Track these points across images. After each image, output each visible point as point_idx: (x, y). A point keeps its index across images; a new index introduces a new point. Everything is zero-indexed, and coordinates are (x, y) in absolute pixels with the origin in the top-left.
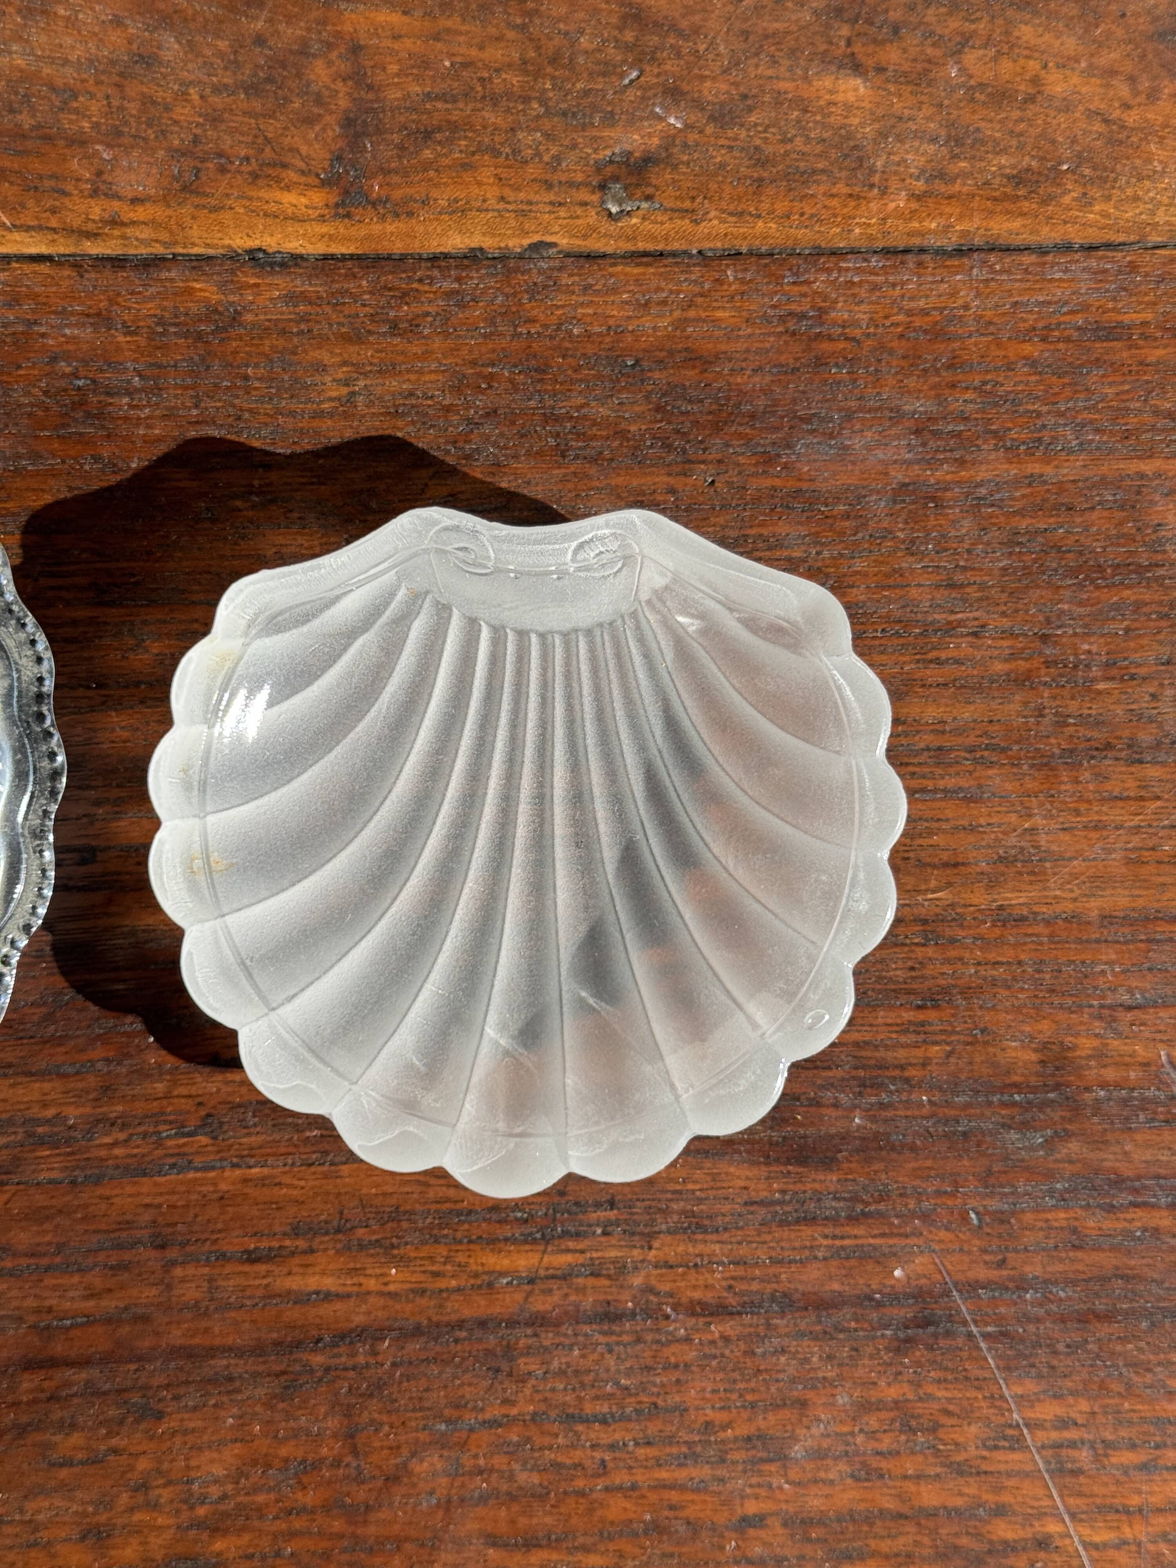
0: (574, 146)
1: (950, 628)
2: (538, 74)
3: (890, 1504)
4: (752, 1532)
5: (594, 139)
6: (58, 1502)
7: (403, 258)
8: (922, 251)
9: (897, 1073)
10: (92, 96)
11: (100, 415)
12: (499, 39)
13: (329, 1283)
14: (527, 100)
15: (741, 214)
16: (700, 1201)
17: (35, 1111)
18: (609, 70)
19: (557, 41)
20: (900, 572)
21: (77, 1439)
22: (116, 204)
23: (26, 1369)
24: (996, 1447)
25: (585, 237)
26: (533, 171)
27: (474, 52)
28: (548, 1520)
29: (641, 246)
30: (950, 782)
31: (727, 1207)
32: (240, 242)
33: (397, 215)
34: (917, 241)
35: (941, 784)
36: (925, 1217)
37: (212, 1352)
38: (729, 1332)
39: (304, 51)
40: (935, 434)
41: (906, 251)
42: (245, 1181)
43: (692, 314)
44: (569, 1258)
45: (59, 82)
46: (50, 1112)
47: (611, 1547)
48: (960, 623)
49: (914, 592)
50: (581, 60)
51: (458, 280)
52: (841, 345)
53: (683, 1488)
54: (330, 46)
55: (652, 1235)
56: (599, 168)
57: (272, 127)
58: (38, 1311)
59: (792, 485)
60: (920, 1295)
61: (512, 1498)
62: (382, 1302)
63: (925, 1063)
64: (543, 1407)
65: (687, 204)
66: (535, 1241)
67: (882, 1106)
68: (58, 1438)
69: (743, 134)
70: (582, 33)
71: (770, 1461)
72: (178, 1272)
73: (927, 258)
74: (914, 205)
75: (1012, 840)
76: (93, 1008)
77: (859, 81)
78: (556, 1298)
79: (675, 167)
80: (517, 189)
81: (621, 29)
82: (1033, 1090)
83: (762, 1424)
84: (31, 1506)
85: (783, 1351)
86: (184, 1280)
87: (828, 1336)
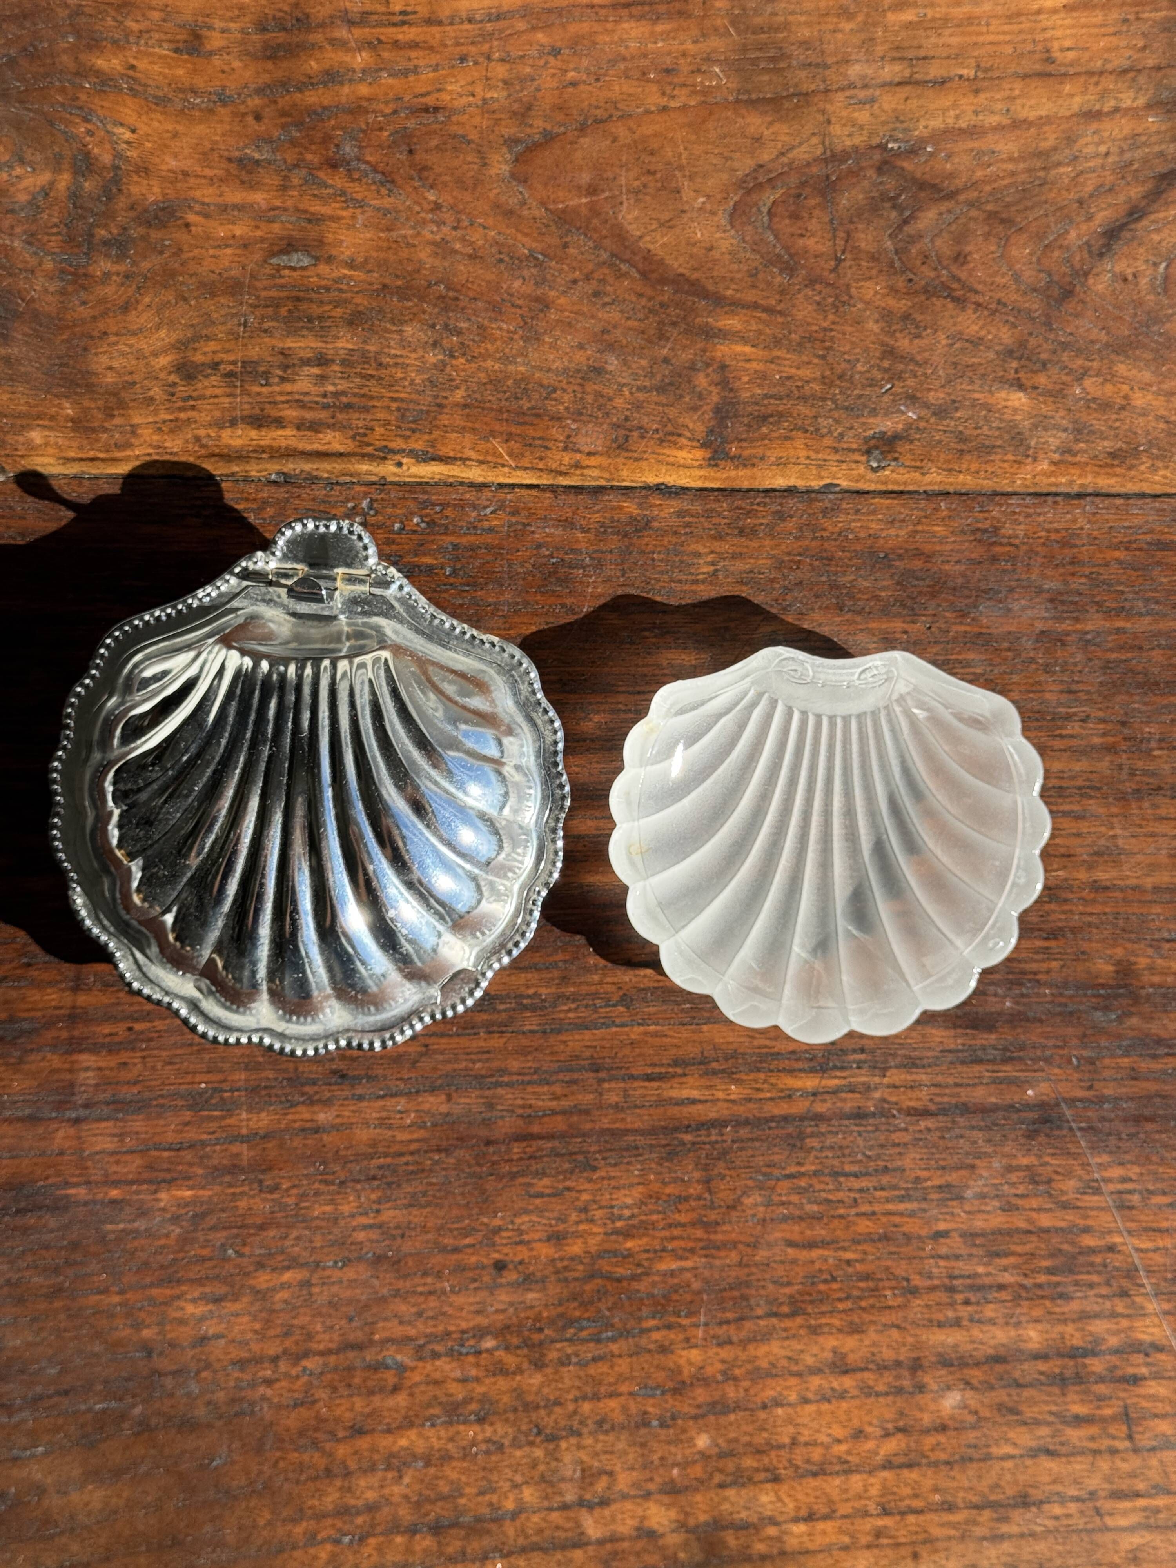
0: (851, 428)
1: (1068, 717)
2: (831, 385)
3: (1023, 1225)
4: (942, 1240)
5: (864, 424)
6: (535, 1218)
7: (749, 490)
8: (1056, 494)
9: (1031, 976)
10: (564, 391)
11: (566, 580)
12: (808, 363)
13: (695, 1094)
14: (824, 399)
15: (950, 470)
16: (915, 1049)
17: (523, 991)
18: (873, 383)
19: (844, 365)
20: (1039, 683)
21: (546, 1181)
22: (578, 456)
23: (516, 1140)
24: (1085, 1193)
25: (857, 481)
26: (827, 441)
27: (793, 371)
28: (823, 1232)
29: (891, 487)
30: (1066, 808)
31: (930, 1054)
32: (652, 479)
33: (745, 466)
34: (1053, 489)
35: (1061, 808)
36: (1046, 1060)
37: (626, 1132)
38: (930, 1125)
39: (692, 368)
40: (1063, 602)
41: (1048, 494)
42: (646, 1033)
43: (919, 528)
44: (837, 1081)
45: (545, 382)
46: (531, 991)
47: (860, 1248)
48: (1075, 714)
49: (1048, 696)
50: (857, 376)
51: (781, 504)
52: (1007, 549)
53: (901, 1214)
54: (708, 365)
55: (886, 1069)
56: (867, 440)
57: (672, 412)
58: (523, 1107)
59: (977, 630)
60: (1041, 1105)
61: (801, 1218)
62: (726, 1105)
63: (1048, 972)
64: (819, 1167)
65: (918, 464)
66: (816, 1071)
67: (1023, 995)
68: (535, 1181)
69: (953, 424)
70: (858, 360)
71: (952, 1199)
72: (606, 1085)
73: (1059, 499)
74: (1053, 468)
76: (557, 931)
77: (1021, 394)
78: (828, 1105)
79: (912, 442)
80: (818, 452)
81: (882, 359)
82: (1111, 987)
83: (949, 1179)
84: (518, 1221)
85: (962, 1137)
86: (609, 1090)
87: (988, 1128)
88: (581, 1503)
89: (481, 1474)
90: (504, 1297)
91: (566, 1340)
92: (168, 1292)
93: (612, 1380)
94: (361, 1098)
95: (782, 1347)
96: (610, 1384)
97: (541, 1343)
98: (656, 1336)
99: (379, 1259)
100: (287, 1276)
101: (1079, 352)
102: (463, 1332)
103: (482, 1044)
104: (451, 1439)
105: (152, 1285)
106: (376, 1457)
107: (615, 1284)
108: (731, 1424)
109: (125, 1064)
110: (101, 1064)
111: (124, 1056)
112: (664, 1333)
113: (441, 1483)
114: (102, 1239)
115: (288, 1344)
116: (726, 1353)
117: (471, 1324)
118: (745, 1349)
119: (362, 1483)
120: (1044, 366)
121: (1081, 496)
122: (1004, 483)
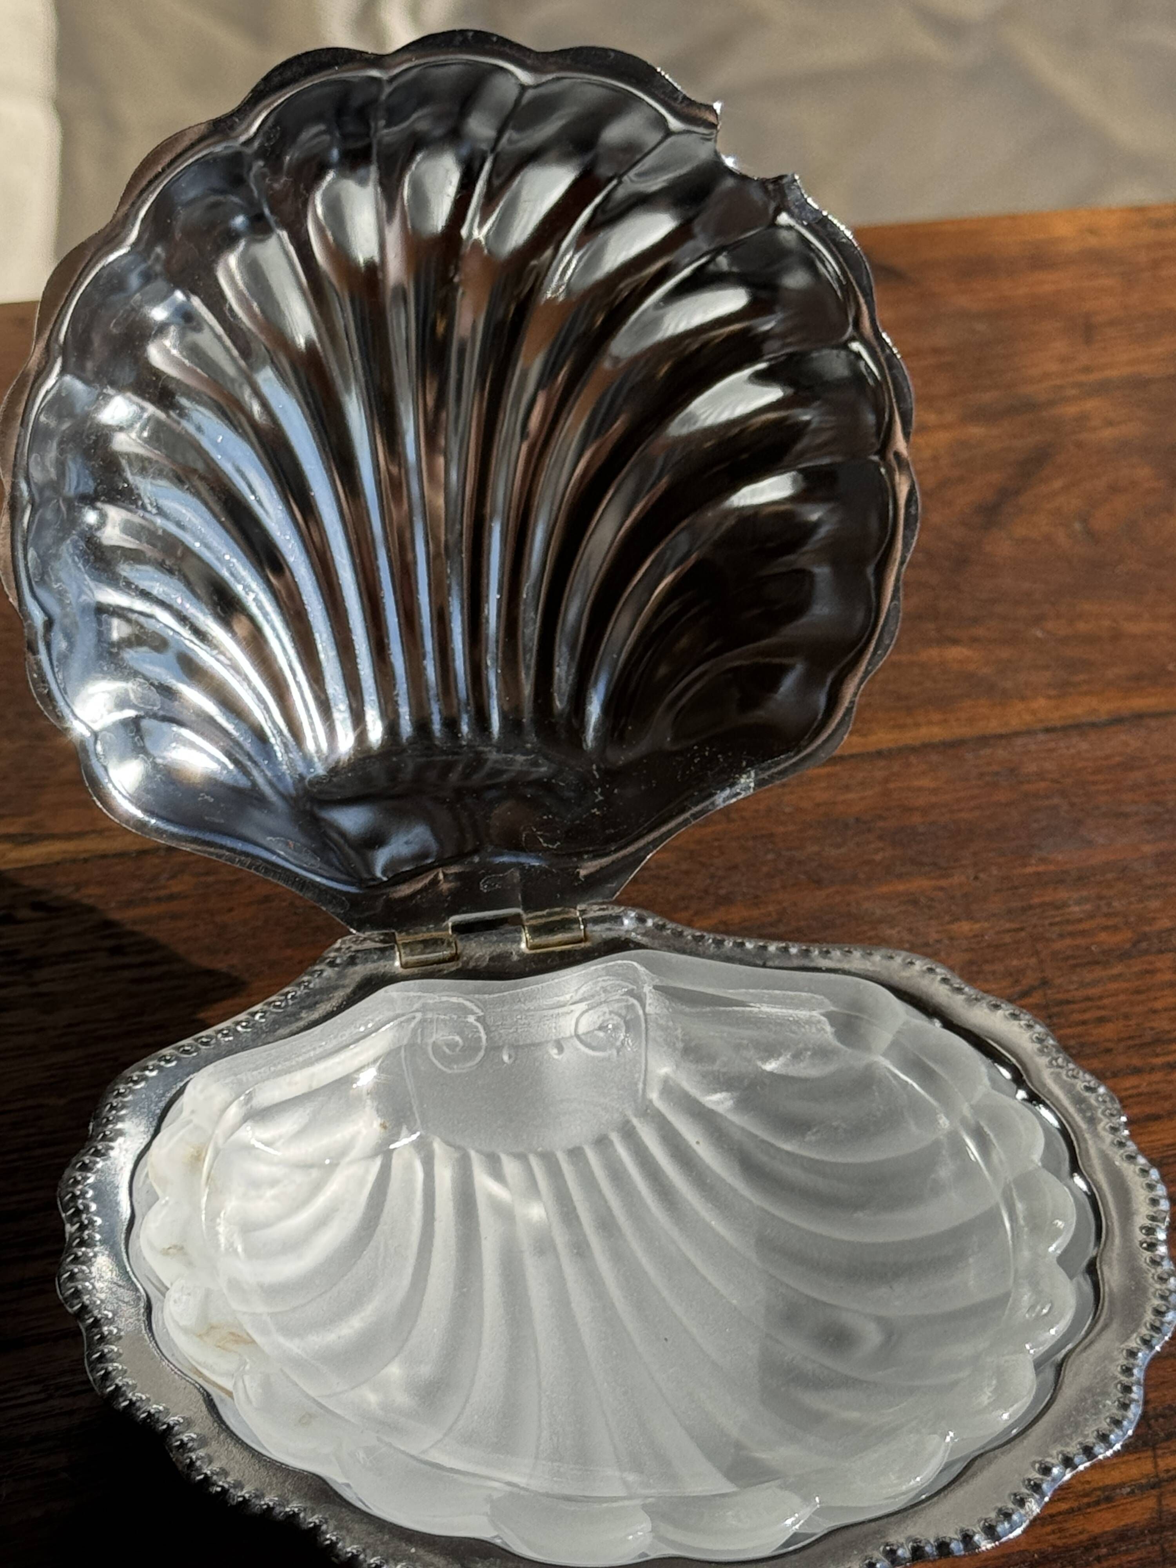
8: (1078, 726)
15: (902, 727)
34: (1070, 721)
40: (1167, 822)
41: (1066, 727)
43: (892, 786)
52: (1043, 784)
59: (1054, 868)
73: (1085, 729)
74: (1055, 702)
77: (961, 648)
101: (1017, 603)
120: (975, 621)
121: (1117, 721)
122: (993, 726)
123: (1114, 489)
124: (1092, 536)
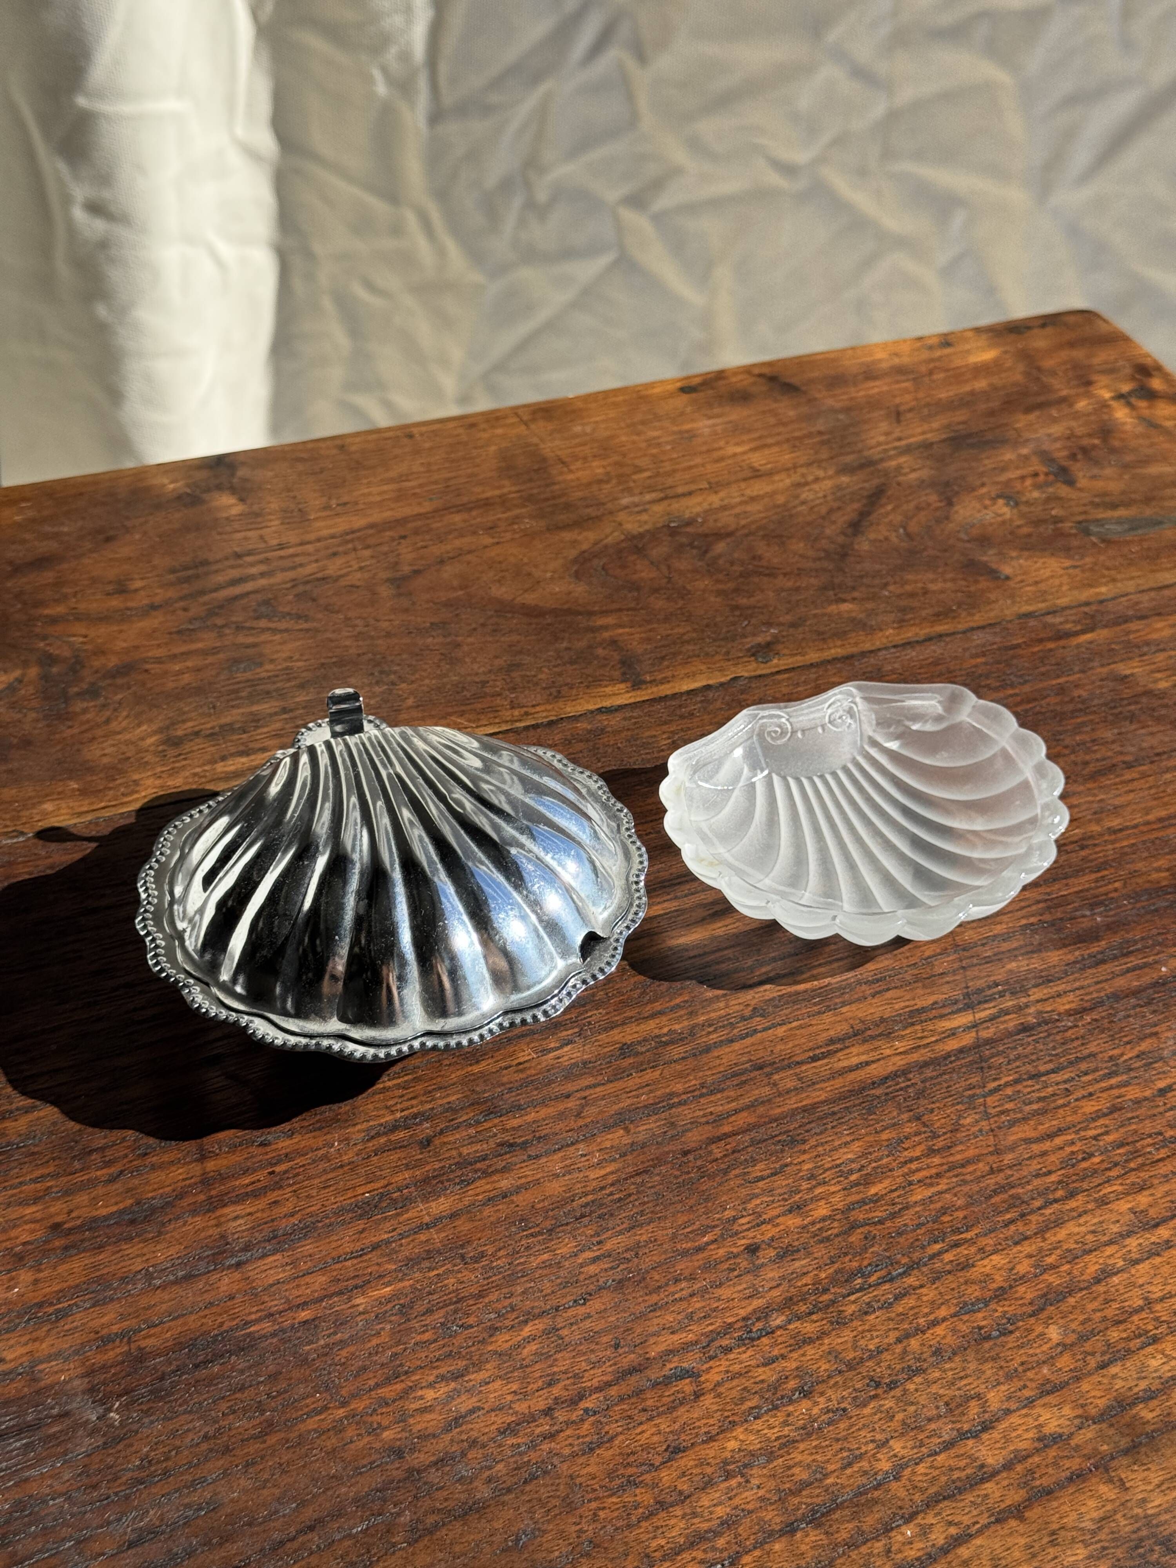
0: (733, 647)
2: (703, 631)
4: (1170, 1095)
5: (741, 643)
6: (766, 1199)
7: (674, 695)
8: (910, 643)
9: (1104, 897)
10: (495, 680)
12: (678, 626)
13: (864, 1058)
14: (702, 639)
15: (822, 650)
17: (657, 1031)
18: (734, 624)
19: (706, 621)
21: (760, 1166)
22: (525, 709)
23: (712, 1143)
25: (755, 671)
26: (719, 657)
27: (669, 632)
28: (1055, 1123)
29: (783, 668)
31: (1057, 970)
32: (591, 707)
33: (663, 684)
34: (906, 641)
36: (1160, 944)
37: (817, 1105)
38: (1095, 1017)
39: (590, 647)
41: (904, 644)
42: (791, 1029)
44: (988, 1012)
45: (477, 680)
46: (665, 1030)
47: (1097, 1124)
50: (720, 623)
54: (601, 644)
55: (1026, 990)
56: (748, 650)
57: (588, 671)
58: (704, 1116)
61: (1026, 1119)
62: (899, 1057)
63: (1116, 890)
64: (1016, 1076)
65: (796, 652)
66: (965, 1011)
67: (1107, 911)
68: (749, 1169)
69: (807, 628)
70: (715, 616)
71: (1155, 1062)
72: (776, 1077)
73: (914, 644)
74: (898, 631)
75: (1095, 805)
76: (665, 983)
77: (847, 604)
78: (992, 1030)
79: (782, 643)
80: (714, 664)
81: (732, 612)
83: (1141, 1048)
84: (749, 1206)
85: (1129, 1016)
86: (781, 1079)
87: (1149, 1003)
88: (963, 1436)
89: (837, 1447)
90: (772, 1274)
91: (858, 1291)
92: (399, 1387)
93: (926, 1310)
94: (537, 1157)
95: (1080, 1225)
96: (927, 1315)
97: (833, 1302)
98: (948, 1257)
99: (620, 1284)
100: (527, 1331)
101: (874, 577)
102: (744, 1319)
103: (638, 1081)
104: (785, 1423)
105: (378, 1386)
106: (709, 1470)
107: (879, 1227)
108: (1074, 1307)
109: (275, 1202)
110: (248, 1210)
111: (273, 1196)
112: (955, 1251)
113: (796, 1470)
114: (304, 1361)
115: (556, 1391)
116: (1028, 1248)
117: (750, 1309)
118: (1044, 1239)
119: (705, 1501)
120: (854, 588)
121: (929, 639)
122: (867, 646)
123: (918, 508)
124: (909, 536)
